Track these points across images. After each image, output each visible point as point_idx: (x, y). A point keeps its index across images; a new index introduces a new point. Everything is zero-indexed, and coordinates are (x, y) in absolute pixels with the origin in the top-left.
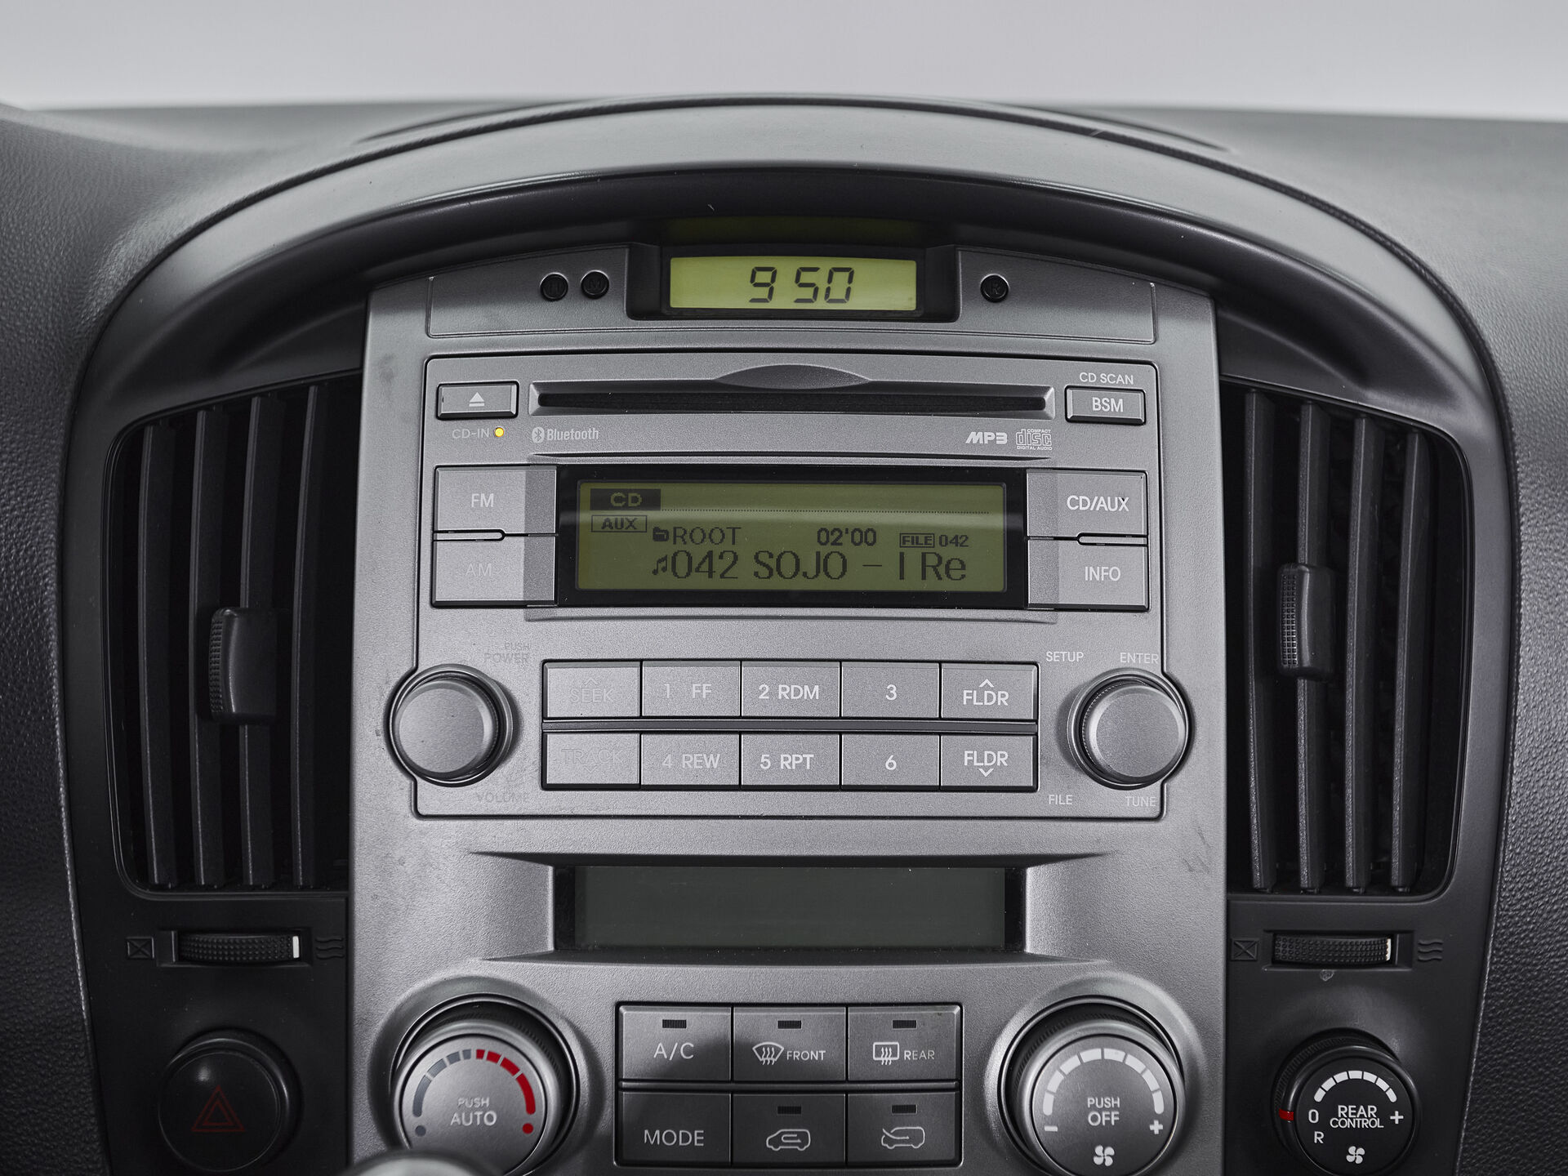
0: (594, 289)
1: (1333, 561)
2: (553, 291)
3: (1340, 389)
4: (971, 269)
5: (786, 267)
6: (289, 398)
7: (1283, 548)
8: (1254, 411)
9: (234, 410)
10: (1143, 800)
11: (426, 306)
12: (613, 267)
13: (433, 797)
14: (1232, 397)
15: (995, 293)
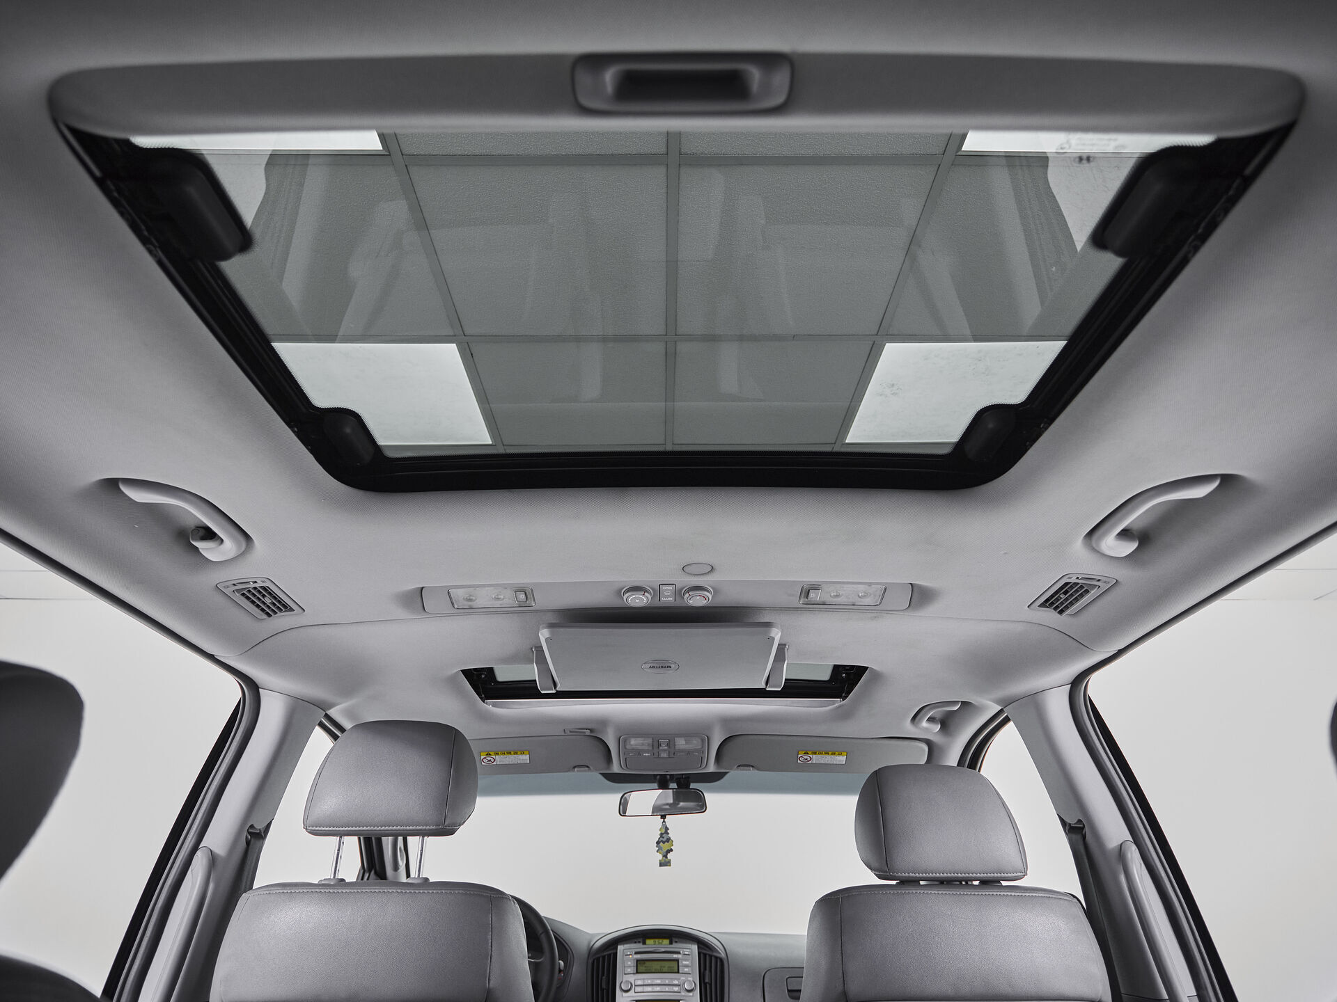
0: (639, 942)
1: (711, 971)
2: (635, 942)
3: (710, 953)
4: (674, 939)
5: (657, 940)
6: (609, 955)
7: (705, 969)
8: (702, 955)
9: (604, 957)
10: (691, 994)
11: (624, 944)
12: (641, 940)
13: (624, 994)
14: (699, 953)
15: (676, 942)
